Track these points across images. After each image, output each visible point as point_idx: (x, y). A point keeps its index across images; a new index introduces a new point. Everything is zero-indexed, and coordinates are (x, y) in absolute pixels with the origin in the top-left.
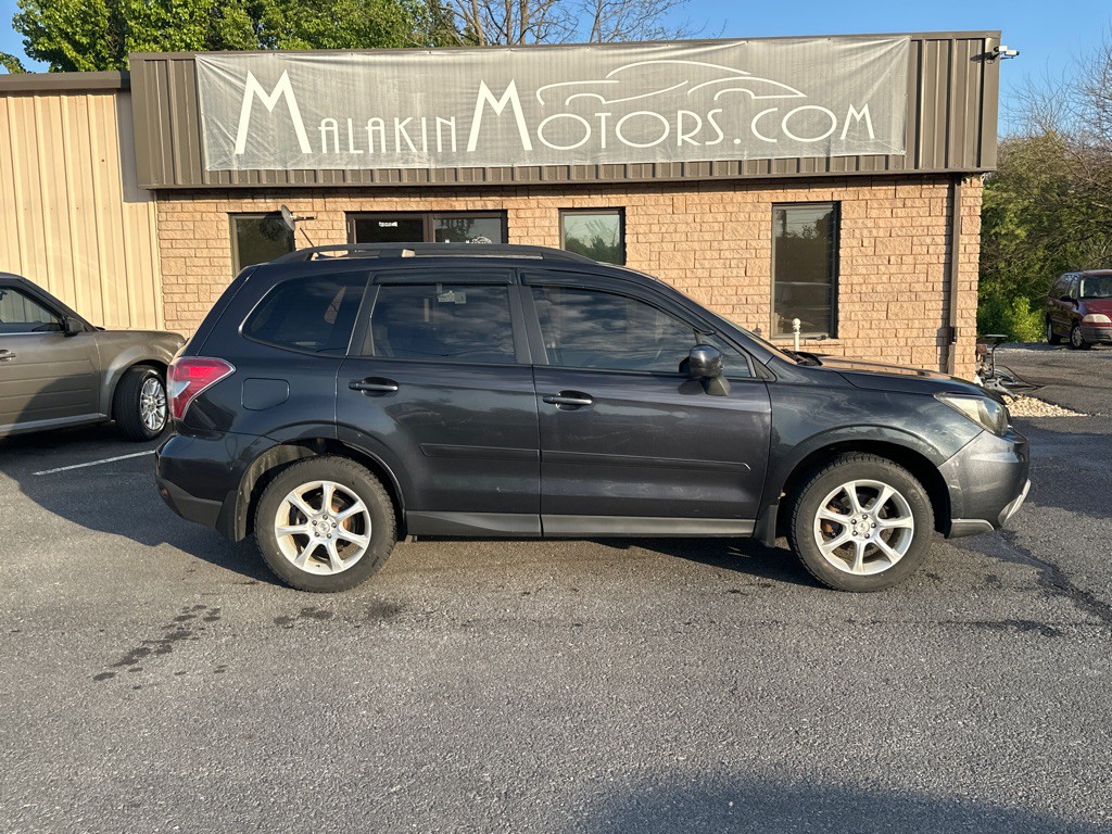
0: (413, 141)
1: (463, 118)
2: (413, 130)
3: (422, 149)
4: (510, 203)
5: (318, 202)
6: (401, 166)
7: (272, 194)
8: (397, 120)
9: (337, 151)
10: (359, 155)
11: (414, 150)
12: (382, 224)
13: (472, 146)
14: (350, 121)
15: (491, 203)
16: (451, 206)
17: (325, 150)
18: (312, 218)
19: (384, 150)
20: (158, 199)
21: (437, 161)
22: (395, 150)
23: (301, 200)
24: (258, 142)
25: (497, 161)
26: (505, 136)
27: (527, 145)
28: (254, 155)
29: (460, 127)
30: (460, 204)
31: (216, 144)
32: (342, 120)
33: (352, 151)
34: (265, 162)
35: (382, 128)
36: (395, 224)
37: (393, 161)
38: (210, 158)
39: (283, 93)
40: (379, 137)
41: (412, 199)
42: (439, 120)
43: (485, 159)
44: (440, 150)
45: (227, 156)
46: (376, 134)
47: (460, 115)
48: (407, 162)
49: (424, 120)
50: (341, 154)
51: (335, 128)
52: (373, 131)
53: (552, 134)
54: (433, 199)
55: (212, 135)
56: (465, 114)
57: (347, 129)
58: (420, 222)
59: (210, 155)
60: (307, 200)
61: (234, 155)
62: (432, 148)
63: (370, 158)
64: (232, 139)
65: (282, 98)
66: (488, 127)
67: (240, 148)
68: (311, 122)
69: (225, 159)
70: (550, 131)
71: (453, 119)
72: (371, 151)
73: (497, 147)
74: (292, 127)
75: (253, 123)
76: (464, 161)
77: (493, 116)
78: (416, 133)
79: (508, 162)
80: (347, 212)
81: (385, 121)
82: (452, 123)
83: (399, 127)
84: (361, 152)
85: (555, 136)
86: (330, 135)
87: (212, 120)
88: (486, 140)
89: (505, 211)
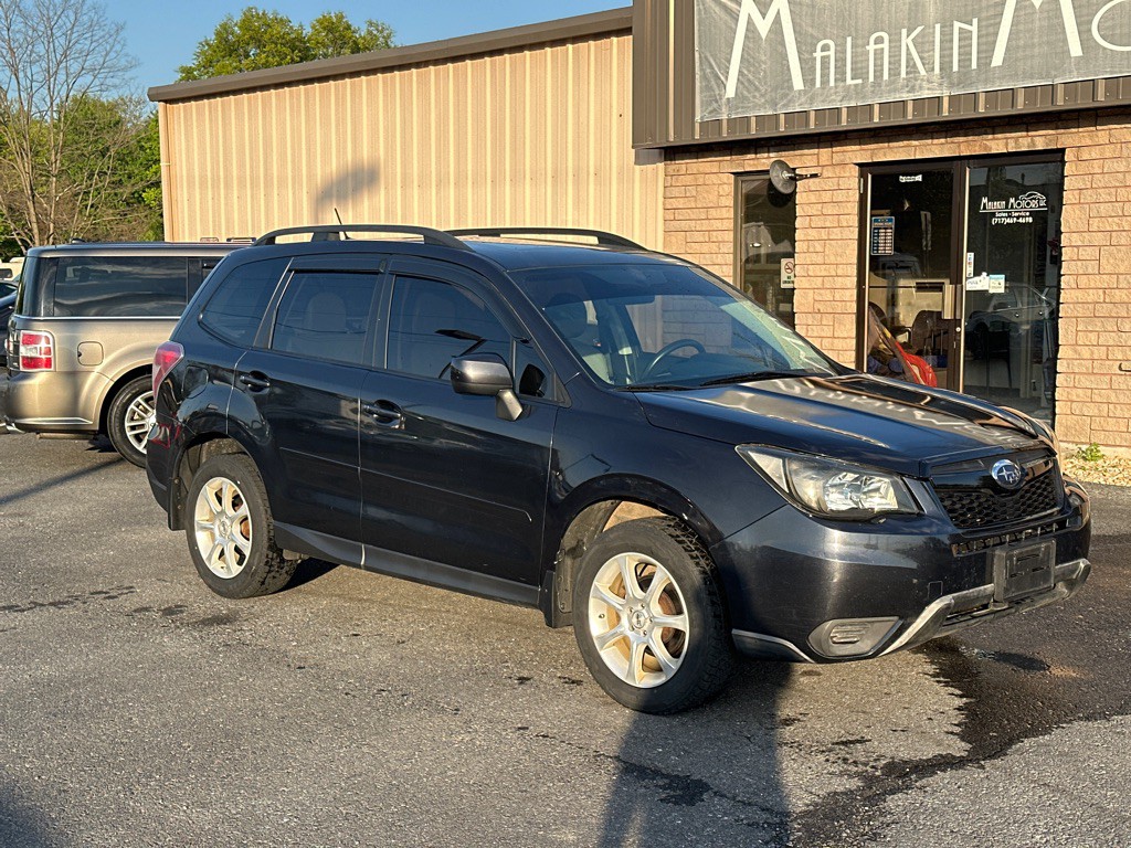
0: (922, 58)
1: (988, 18)
2: (922, 44)
3: (933, 69)
4: (1068, 138)
5: (825, 152)
6: (905, 96)
7: (776, 145)
8: (904, 31)
9: (832, 83)
10: (856, 85)
11: (923, 72)
12: (903, 179)
13: (997, 60)
14: (849, 39)
15: (1040, 140)
16: (986, 147)
17: (818, 85)
18: (814, 176)
19: (886, 77)
20: (665, 160)
21: (951, 85)
22: (899, 74)
23: (806, 151)
24: (749, 80)
25: (1032, 77)
26: (1045, 39)
27: (1075, 49)
28: (745, 98)
29: (984, 32)
30: (998, 144)
31: (708, 88)
32: (840, 41)
33: (849, 81)
34: (755, 106)
35: (886, 46)
36: (919, 178)
37: (895, 90)
38: (702, 106)
39: (778, 13)
40: (882, 58)
41: (936, 141)
42: (957, 25)
43: (1014, 76)
44: (955, 68)
45: (717, 102)
46: (879, 54)
47: (984, 15)
48: (912, 90)
49: (938, 26)
50: (836, 87)
51: (832, 53)
52: (875, 50)
53: (1113, 27)
54: (962, 139)
55: (704, 77)
56: (991, 13)
57: (844, 52)
58: (949, 174)
59: (702, 102)
60: (812, 151)
61: (724, 100)
62: (946, 66)
63: (869, 89)
64: (723, 78)
65: (777, 20)
66: (1021, 27)
67: (730, 92)
68: (806, 46)
69: (715, 105)
70: (1109, 23)
71: (975, 21)
72: (871, 79)
73: (1033, 56)
74: (784, 57)
75: (746, 56)
76: (986, 81)
77: (1030, 11)
78: (927, 47)
79: (1048, 76)
80: (860, 165)
81: (890, 35)
82: (974, 28)
83: (907, 41)
84: (860, 81)
85: (1118, 31)
86: (825, 61)
87: (706, 57)
88: (1018, 47)
89: (1063, 151)
